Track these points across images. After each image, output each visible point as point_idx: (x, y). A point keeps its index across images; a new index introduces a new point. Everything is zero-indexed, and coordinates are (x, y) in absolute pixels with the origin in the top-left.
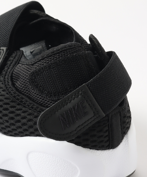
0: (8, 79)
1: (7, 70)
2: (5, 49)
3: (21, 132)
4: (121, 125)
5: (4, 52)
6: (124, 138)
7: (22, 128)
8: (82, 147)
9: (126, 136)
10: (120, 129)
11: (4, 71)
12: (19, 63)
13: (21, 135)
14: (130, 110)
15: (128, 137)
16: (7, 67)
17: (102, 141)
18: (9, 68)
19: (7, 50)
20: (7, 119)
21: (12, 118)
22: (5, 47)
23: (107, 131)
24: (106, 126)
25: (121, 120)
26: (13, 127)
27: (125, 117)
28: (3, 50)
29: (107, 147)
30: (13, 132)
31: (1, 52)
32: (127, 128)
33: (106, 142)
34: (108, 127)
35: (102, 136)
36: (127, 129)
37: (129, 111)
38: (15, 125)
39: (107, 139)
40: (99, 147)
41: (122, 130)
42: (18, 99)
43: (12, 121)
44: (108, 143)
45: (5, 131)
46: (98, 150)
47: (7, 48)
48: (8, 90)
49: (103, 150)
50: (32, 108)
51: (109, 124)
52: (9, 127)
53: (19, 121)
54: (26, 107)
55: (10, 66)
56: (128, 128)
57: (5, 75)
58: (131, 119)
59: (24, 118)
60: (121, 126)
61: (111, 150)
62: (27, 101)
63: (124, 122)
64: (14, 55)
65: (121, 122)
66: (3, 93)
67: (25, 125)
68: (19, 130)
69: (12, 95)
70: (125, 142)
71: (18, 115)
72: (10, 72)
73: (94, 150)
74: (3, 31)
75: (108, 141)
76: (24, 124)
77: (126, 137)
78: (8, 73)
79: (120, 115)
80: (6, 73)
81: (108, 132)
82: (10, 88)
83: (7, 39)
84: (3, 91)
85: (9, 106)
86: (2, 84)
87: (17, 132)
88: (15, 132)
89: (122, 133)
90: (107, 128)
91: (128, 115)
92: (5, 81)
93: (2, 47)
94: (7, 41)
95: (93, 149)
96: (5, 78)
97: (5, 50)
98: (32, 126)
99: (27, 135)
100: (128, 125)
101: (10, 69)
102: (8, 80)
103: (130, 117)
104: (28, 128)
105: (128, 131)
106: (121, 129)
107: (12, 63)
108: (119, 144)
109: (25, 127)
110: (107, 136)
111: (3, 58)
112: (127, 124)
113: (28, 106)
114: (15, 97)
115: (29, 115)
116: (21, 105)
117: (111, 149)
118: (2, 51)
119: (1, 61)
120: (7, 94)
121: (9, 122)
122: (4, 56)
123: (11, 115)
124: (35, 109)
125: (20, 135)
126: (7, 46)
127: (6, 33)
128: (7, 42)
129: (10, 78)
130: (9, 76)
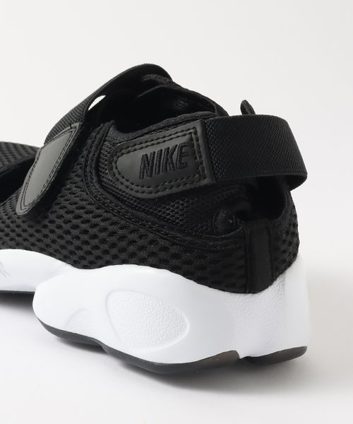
0: (91, 173)
1: (88, 156)
3: (100, 257)
7: (99, 248)
11: (83, 157)
12: (105, 141)
15: (284, 278)
16: (86, 149)
18: (89, 152)
20: (77, 234)
23: (241, 257)
24: (240, 248)
29: (242, 287)
34: (245, 251)
39: (242, 272)
40: (226, 286)
45: (75, 258)
46: (224, 291)
47: (82, 123)
48: (90, 189)
49: (234, 292)
50: (119, 213)
51: (245, 246)
53: (95, 236)
55: (91, 147)
57: (86, 166)
61: (250, 295)
67: (105, 243)
68: (96, 253)
70: (279, 286)
72: (92, 160)
78: (90, 161)
79: (269, 234)
80: (87, 161)
81: (244, 260)
82: (93, 186)
85: (84, 211)
86: (82, 181)
87: (92, 258)
88: (90, 259)
90: (241, 252)
92: (85, 176)
95: (214, 288)
96: (85, 172)
101: (91, 154)
102: (91, 176)
107: (93, 142)
108: (267, 287)
109: (105, 246)
117: (249, 293)
123: (84, 226)
129: (94, 171)
130: (91, 166)
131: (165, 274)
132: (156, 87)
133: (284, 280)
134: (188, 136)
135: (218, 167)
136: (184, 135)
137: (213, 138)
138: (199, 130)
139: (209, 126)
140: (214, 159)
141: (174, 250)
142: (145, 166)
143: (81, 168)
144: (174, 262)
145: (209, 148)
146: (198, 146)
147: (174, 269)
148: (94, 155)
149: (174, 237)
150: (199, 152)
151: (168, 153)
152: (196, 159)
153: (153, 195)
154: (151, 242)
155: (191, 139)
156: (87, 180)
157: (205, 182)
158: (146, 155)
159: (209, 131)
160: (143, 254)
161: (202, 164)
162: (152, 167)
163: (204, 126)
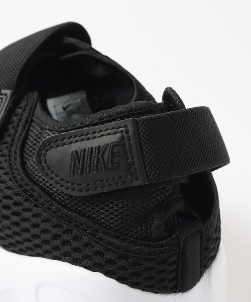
0: (16, 153)
1: (14, 135)
2: (8, 92)
3: (31, 249)
4: (201, 253)
5: (7, 98)
6: (205, 274)
7: (31, 241)
8: (129, 286)
9: (207, 271)
10: (198, 260)
11: (9, 135)
13: (30, 252)
14: (220, 226)
15: (211, 273)
17: (163, 279)
18: (16, 131)
19: (12, 95)
20: (9, 225)
21: (17, 224)
22: (10, 89)
23: (174, 263)
24: (174, 254)
25: (201, 244)
26: (17, 238)
27: (209, 240)
28: (6, 95)
29: (172, 288)
30: (18, 247)
31: (2, 98)
32: (211, 257)
33: (171, 281)
34: (178, 257)
35: (164, 271)
36: (210, 260)
37: (218, 229)
38: (20, 235)
39: (173, 275)
40: (159, 289)
41: (201, 261)
42: (26, 191)
43: (16, 229)
44: (174, 283)
45: (5, 243)
46: (156, 293)
47: (12, 91)
48: (13, 173)
49: (165, 293)
50: (50, 209)
51: (179, 252)
52: (12, 237)
53: (27, 230)
54: (39, 207)
55: (18, 125)
56: (213, 258)
57: (12, 146)
58: (220, 242)
59: (36, 226)
60: (201, 255)
61: (180, 294)
62: (40, 196)
63: (207, 249)
64: (23, 104)
65: (201, 249)
66: (4, 177)
67: (38, 238)
68: (28, 244)
69: (17, 182)
70: (205, 281)
71: (26, 220)
72: (19, 140)
73: (149, 293)
74: (12, 62)
75: (174, 278)
76: (35, 236)
77: (207, 273)
78: (16, 141)
79: (201, 237)
80: (13, 140)
81: (176, 264)
82: (17, 169)
83: (15, 76)
84: (6, 174)
85: (12, 201)
86: (6, 161)
87: (23, 247)
88: (20, 247)
89: (201, 267)
90: (175, 258)
91: (215, 236)
92: (10, 156)
93: (5, 89)
94: (14, 79)
95: (147, 291)
96: (10, 151)
97: (9, 96)
98: (48, 241)
99: (38, 255)
100: (213, 254)
102: (15, 156)
103: (218, 239)
104: (42, 243)
105: (212, 263)
106: (201, 259)
107: (20, 120)
108: (195, 285)
109: (38, 241)
110: (174, 270)
111: (6, 110)
112: (211, 251)
113: (43, 205)
114: (21, 186)
115: (43, 221)
116: (31, 202)
117: (179, 292)
118: (4, 97)
119: (3, 117)
120: (11, 180)
121: (12, 229)
122: (7, 107)
123: (15, 219)
124: (55, 212)
125: (27, 253)
126: (12, 89)
127: (15, 67)
128: (13, 82)
129: (18, 151)
130: (17, 146)
131: (99, 277)
132: (76, 54)
133: (210, 276)
134: (118, 135)
135: (151, 168)
136: (115, 133)
137: (145, 138)
138: (130, 129)
139: (141, 126)
140: (146, 161)
141: (109, 256)
142: (75, 163)
143: (7, 147)
144: (108, 267)
145: (141, 149)
146: (130, 145)
147: (108, 274)
148: (21, 135)
149: (109, 243)
150: (132, 153)
151: (99, 153)
152: (128, 159)
153: (84, 194)
154: (86, 245)
155: (122, 138)
156: (10, 160)
157: (137, 183)
158: (76, 151)
159: (142, 131)
160: (77, 255)
161: (134, 165)
162: (83, 165)
163: (136, 124)
